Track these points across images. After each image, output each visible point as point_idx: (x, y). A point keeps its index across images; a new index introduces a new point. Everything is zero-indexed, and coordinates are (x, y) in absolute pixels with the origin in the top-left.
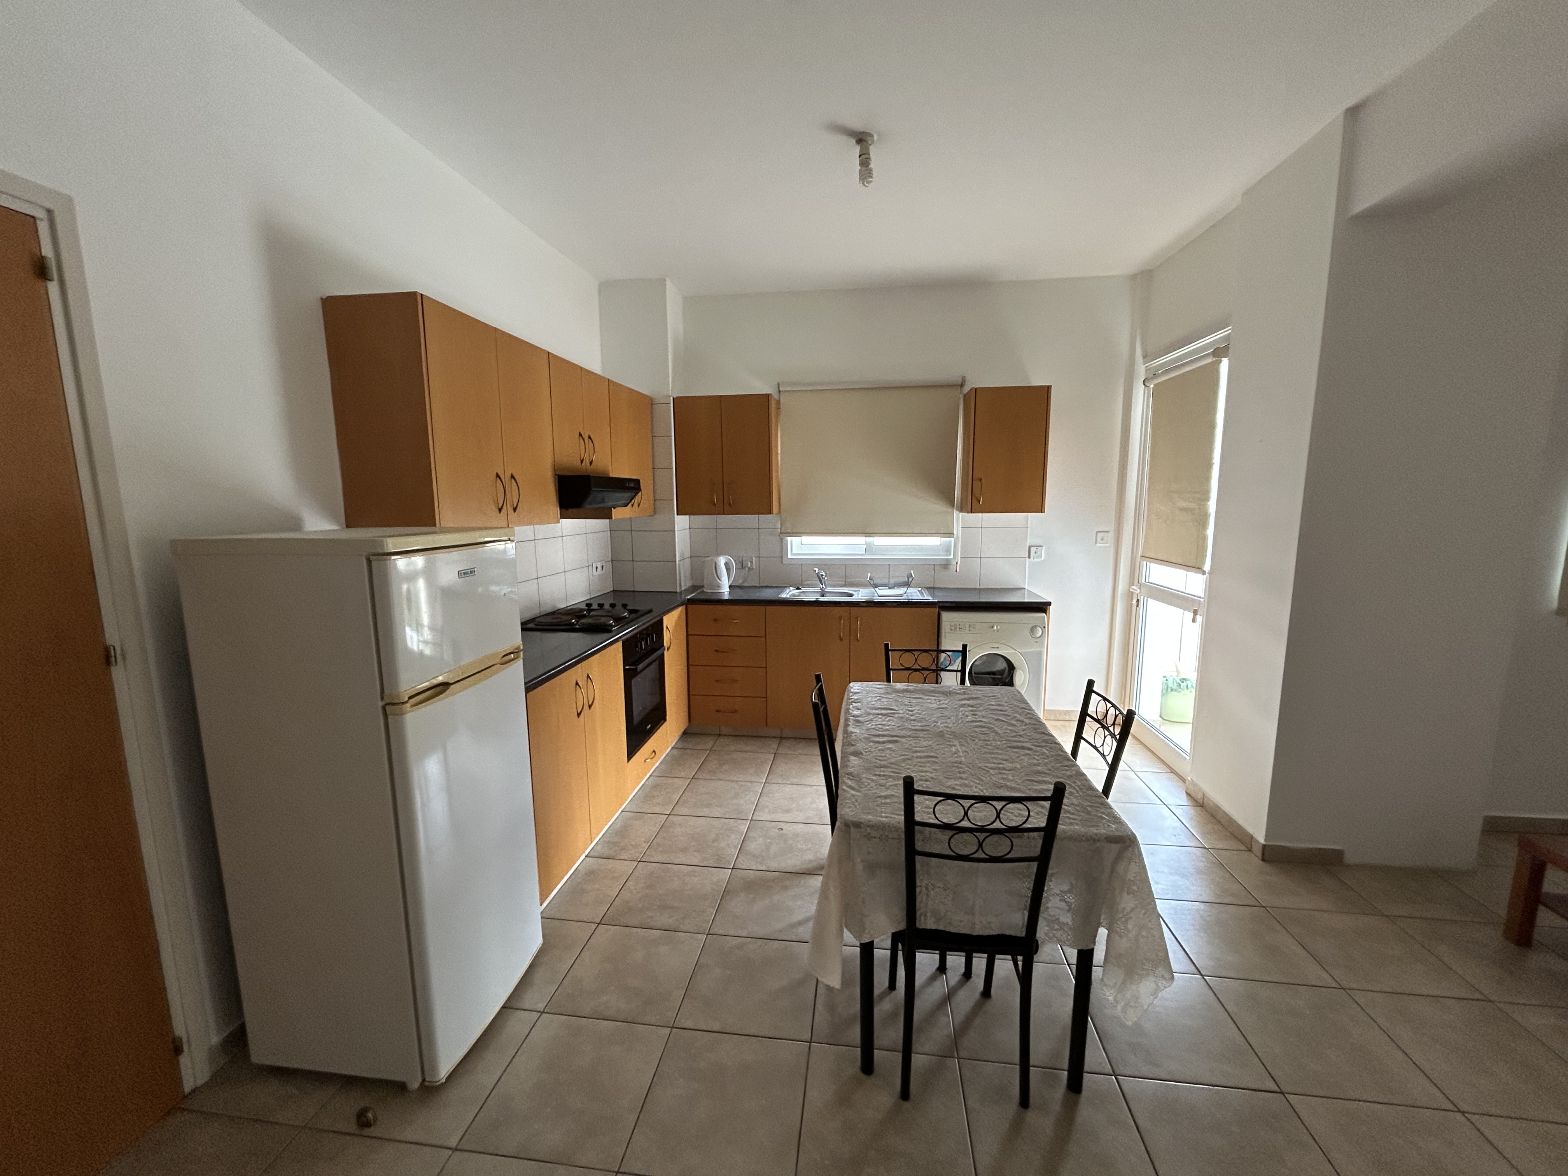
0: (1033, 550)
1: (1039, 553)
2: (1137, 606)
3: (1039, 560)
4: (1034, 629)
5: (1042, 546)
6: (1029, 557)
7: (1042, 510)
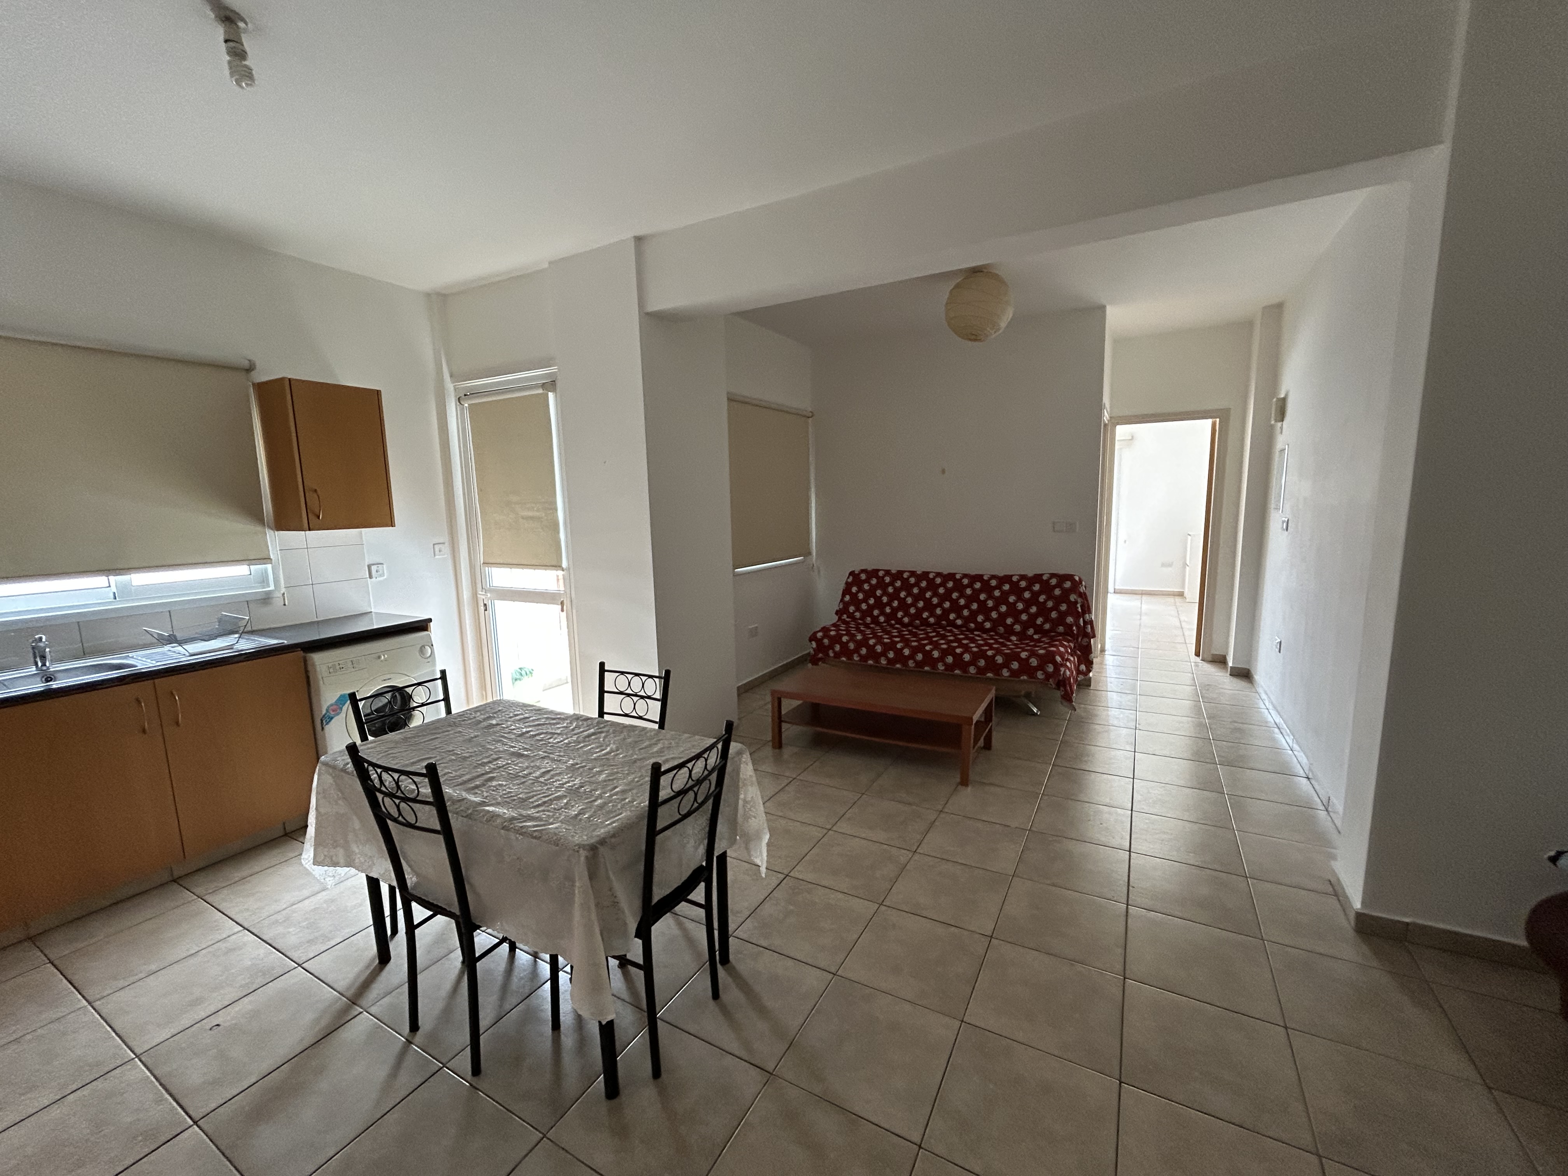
0: (374, 568)
1: (381, 572)
2: (486, 610)
3: (381, 579)
4: (423, 648)
5: (382, 564)
6: (371, 577)
7: (392, 524)
